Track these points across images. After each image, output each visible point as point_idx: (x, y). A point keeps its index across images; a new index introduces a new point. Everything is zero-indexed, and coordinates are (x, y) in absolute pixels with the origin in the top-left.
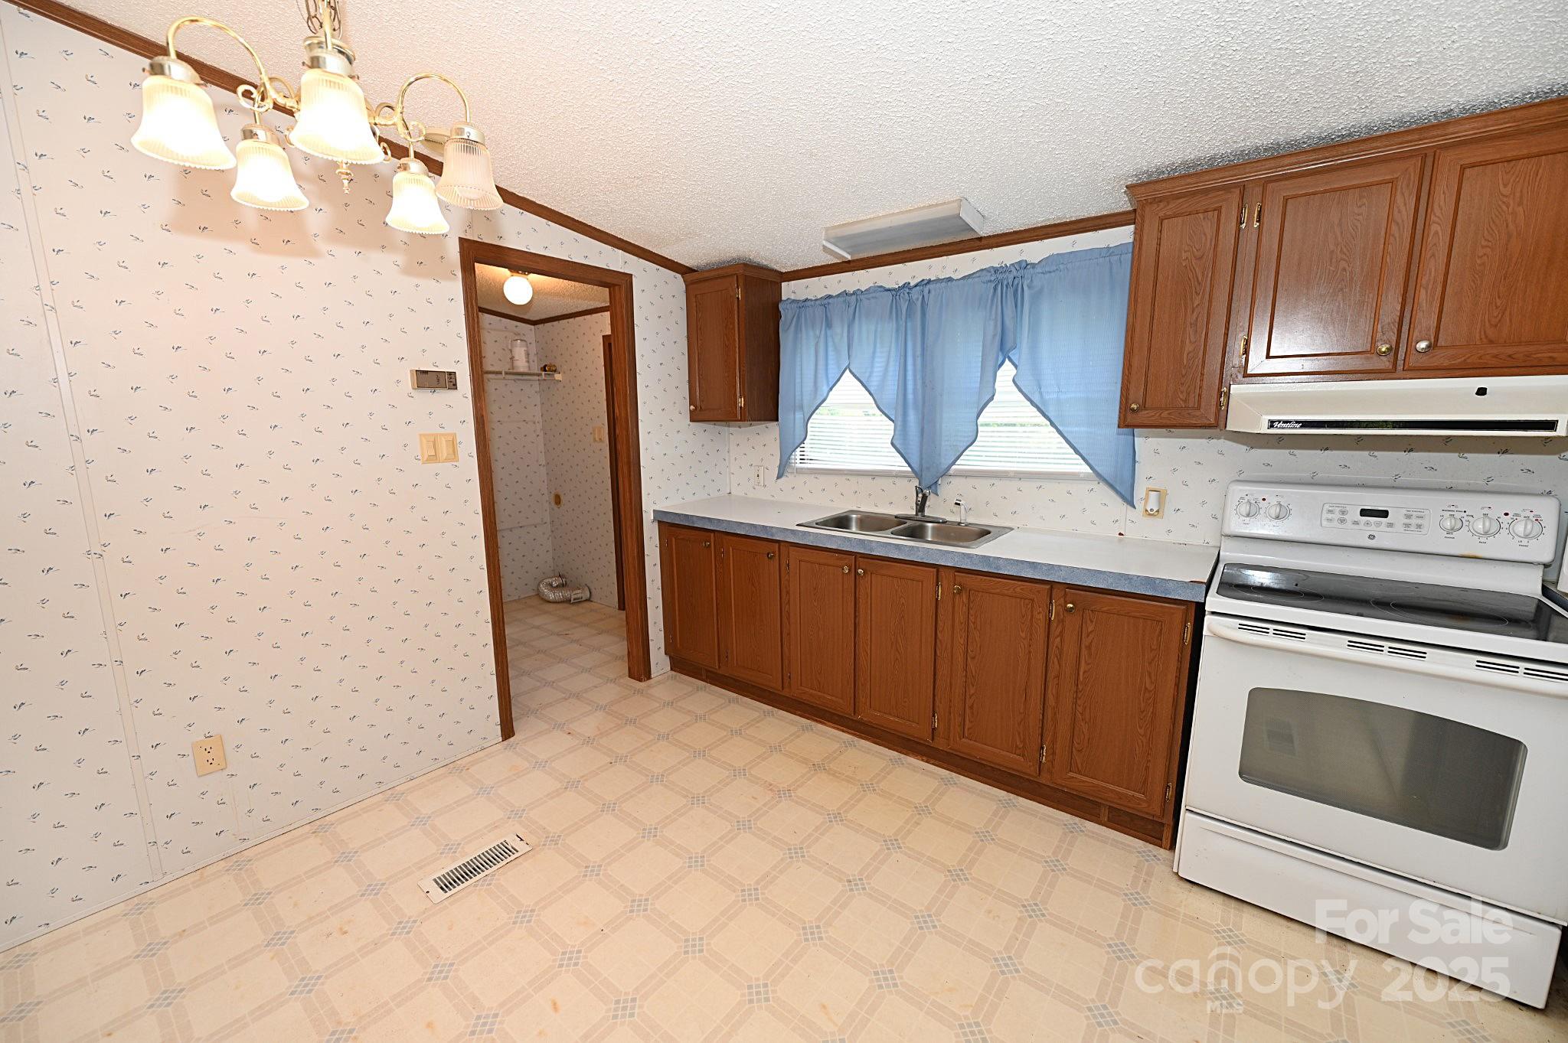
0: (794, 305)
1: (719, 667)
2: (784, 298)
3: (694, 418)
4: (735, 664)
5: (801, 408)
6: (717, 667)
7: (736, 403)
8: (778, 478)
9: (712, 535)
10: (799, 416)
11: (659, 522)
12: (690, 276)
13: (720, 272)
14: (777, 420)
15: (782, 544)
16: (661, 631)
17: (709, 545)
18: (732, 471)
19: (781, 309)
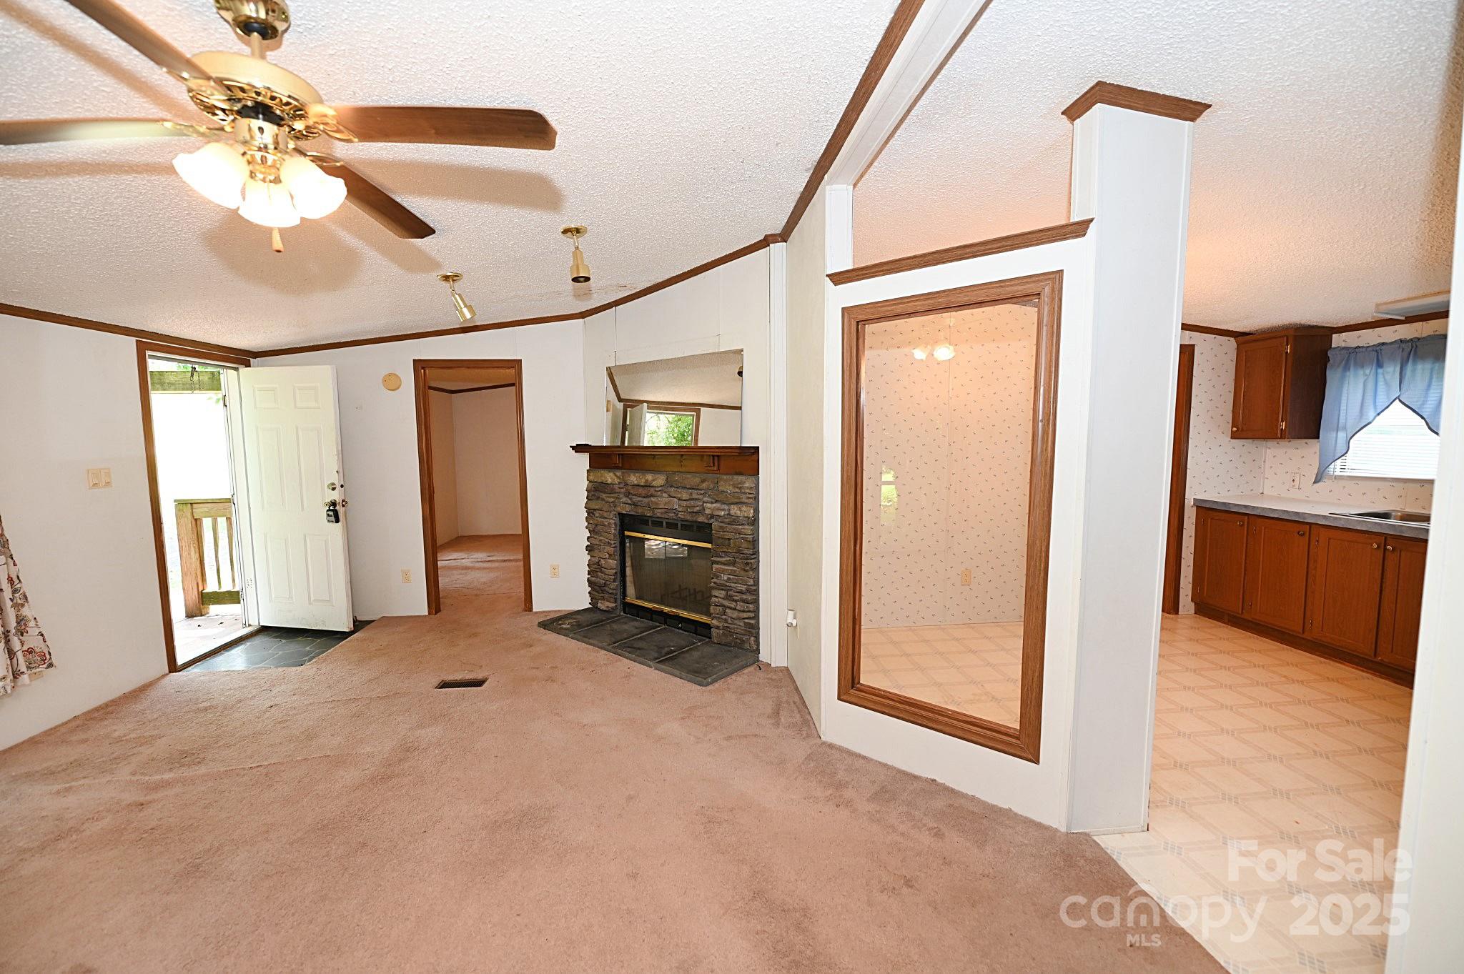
0: (1344, 352)
1: (1242, 612)
2: (1333, 345)
3: (1234, 436)
4: (1258, 611)
5: (1345, 428)
6: (1240, 612)
7: (1277, 427)
8: (1315, 482)
9: (1246, 517)
10: (1342, 435)
11: (1197, 507)
12: (1240, 338)
13: (1271, 335)
14: (1318, 438)
15: (1313, 526)
16: (1189, 583)
17: (1243, 525)
18: (1266, 476)
19: (1329, 355)
